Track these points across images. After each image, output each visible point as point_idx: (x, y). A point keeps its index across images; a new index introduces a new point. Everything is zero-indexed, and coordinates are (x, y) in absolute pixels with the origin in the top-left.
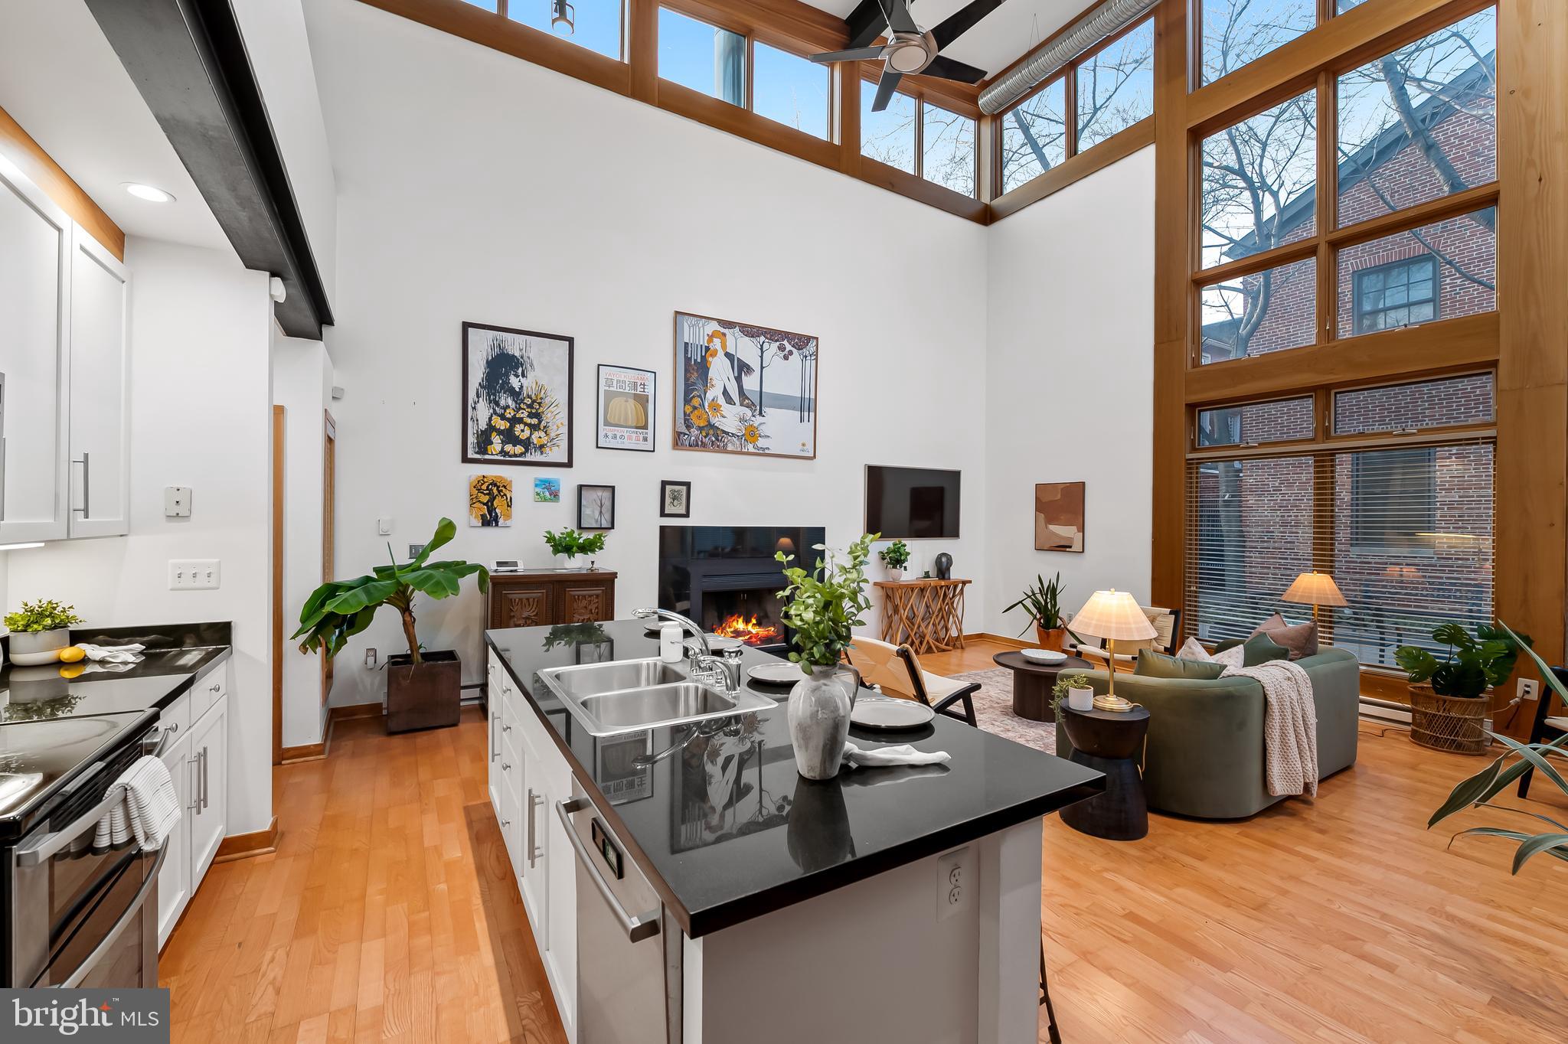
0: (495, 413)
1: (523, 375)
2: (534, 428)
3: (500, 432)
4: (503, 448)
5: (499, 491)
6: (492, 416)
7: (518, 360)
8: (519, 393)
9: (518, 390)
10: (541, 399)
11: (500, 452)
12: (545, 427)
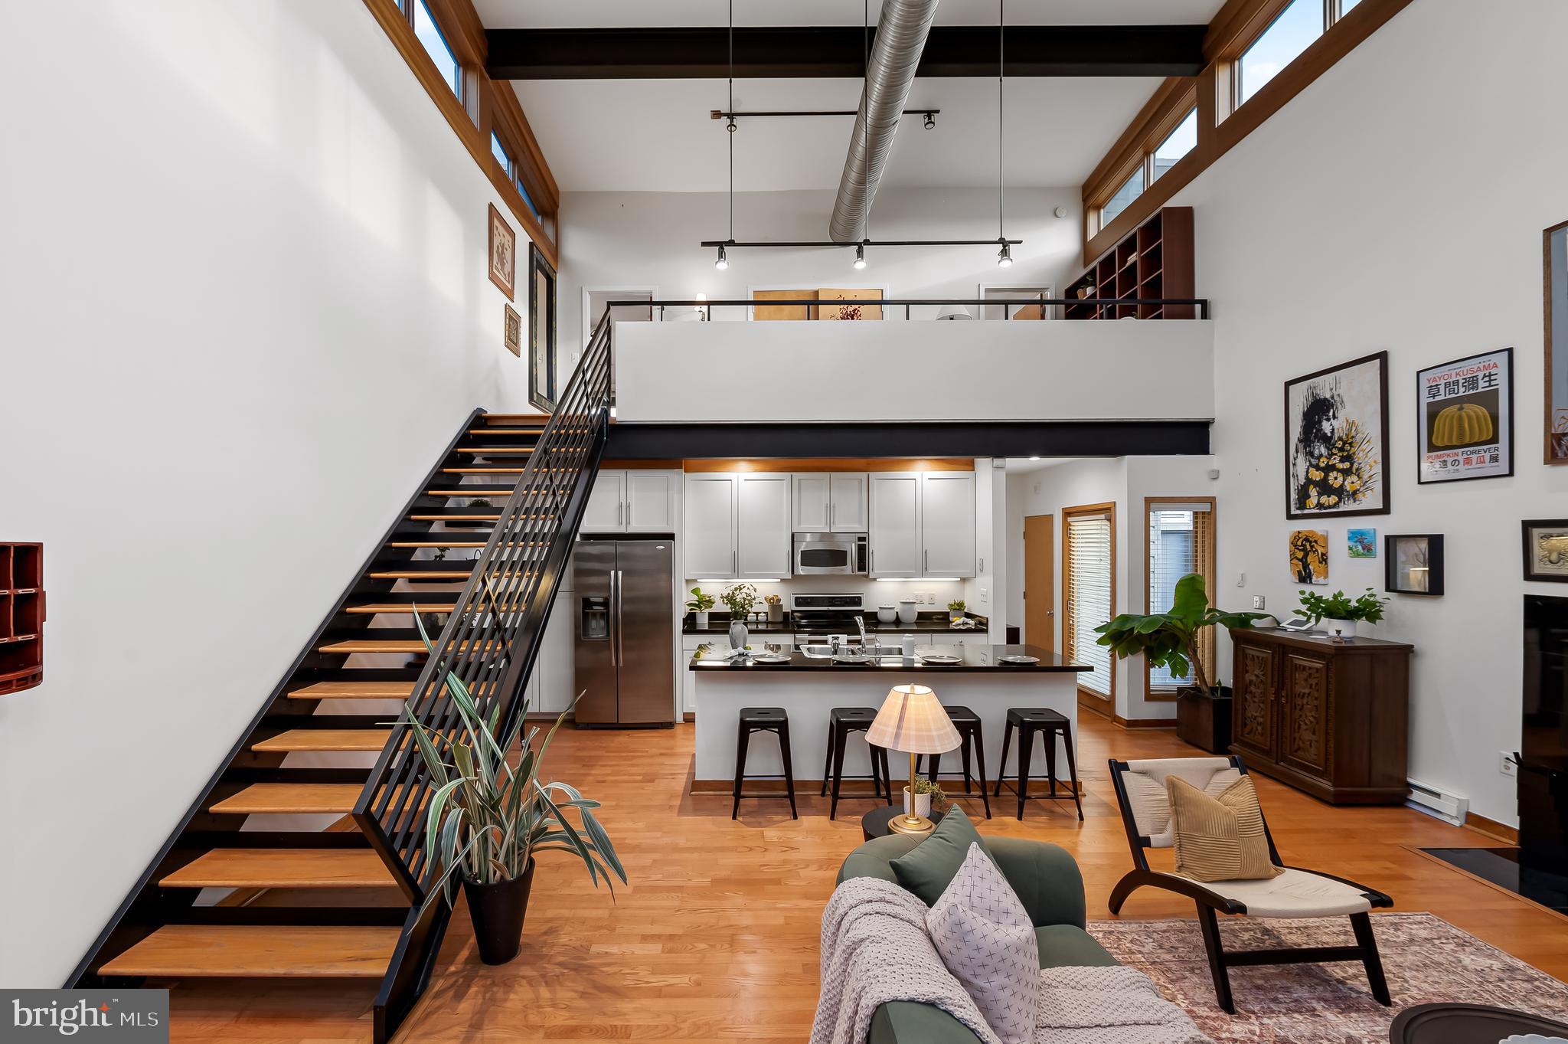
0: (1311, 465)
1: (1334, 417)
2: (1346, 473)
3: (1316, 484)
4: (1319, 500)
5: (1312, 547)
6: (1308, 469)
7: (1329, 401)
8: (1331, 437)
9: (1329, 435)
10: (1353, 437)
11: (1317, 506)
12: (1357, 470)
